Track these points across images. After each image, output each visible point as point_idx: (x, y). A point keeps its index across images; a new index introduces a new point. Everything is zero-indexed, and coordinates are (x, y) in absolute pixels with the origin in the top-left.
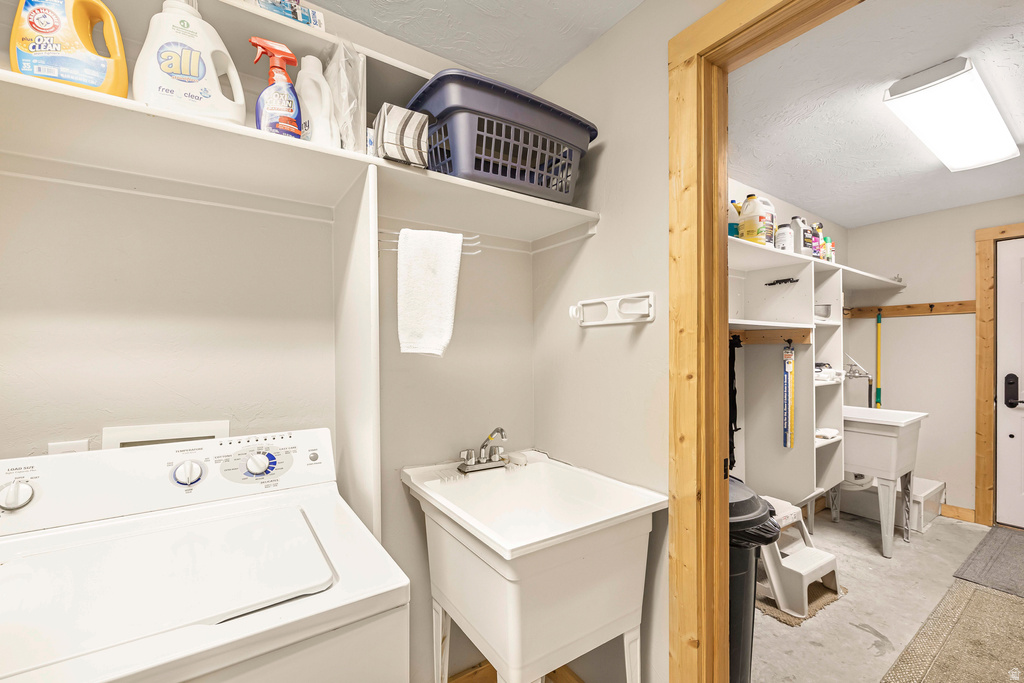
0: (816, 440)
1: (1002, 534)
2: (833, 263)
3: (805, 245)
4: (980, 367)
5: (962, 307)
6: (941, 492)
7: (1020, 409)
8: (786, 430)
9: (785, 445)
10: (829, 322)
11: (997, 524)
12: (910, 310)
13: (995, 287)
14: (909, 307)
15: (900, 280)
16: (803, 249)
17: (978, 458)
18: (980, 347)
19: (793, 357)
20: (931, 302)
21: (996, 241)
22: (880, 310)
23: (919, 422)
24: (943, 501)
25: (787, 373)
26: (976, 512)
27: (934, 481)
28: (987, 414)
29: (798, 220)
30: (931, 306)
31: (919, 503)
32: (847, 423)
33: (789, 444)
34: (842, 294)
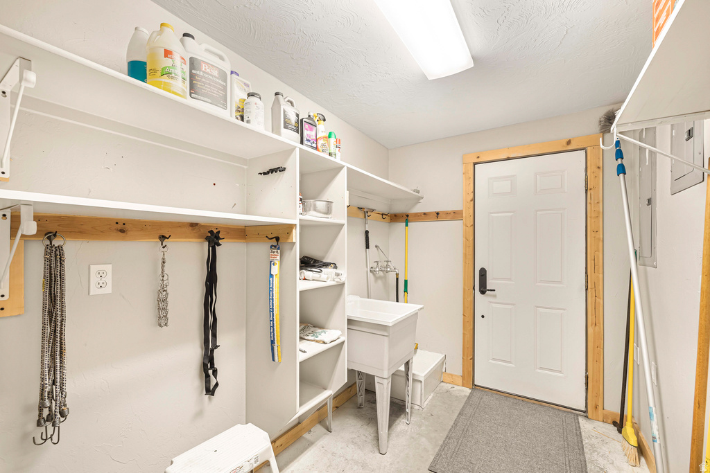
0: (299, 354)
1: (478, 394)
2: (338, 160)
3: (285, 127)
4: (465, 263)
5: (455, 215)
6: (443, 363)
7: (488, 295)
8: (273, 342)
9: (274, 360)
10: (331, 219)
11: (475, 387)
12: (424, 216)
13: (474, 200)
14: (425, 214)
15: (418, 192)
16: (283, 131)
17: (464, 334)
18: (466, 247)
19: (278, 257)
20: (437, 210)
21: (475, 164)
22: (407, 216)
23: (416, 314)
24: (444, 370)
25: (271, 276)
26: (463, 377)
27: (438, 354)
28: (469, 300)
29: (280, 96)
30: (438, 214)
31: (421, 382)
32: (350, 322)
33: (276, 358)
34: (347, 193)
